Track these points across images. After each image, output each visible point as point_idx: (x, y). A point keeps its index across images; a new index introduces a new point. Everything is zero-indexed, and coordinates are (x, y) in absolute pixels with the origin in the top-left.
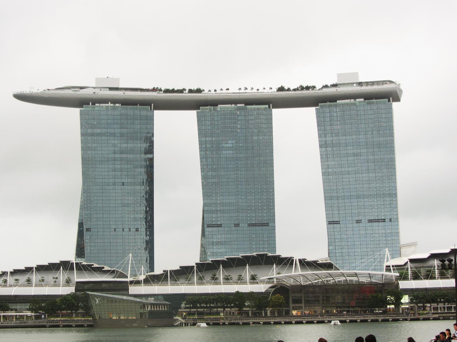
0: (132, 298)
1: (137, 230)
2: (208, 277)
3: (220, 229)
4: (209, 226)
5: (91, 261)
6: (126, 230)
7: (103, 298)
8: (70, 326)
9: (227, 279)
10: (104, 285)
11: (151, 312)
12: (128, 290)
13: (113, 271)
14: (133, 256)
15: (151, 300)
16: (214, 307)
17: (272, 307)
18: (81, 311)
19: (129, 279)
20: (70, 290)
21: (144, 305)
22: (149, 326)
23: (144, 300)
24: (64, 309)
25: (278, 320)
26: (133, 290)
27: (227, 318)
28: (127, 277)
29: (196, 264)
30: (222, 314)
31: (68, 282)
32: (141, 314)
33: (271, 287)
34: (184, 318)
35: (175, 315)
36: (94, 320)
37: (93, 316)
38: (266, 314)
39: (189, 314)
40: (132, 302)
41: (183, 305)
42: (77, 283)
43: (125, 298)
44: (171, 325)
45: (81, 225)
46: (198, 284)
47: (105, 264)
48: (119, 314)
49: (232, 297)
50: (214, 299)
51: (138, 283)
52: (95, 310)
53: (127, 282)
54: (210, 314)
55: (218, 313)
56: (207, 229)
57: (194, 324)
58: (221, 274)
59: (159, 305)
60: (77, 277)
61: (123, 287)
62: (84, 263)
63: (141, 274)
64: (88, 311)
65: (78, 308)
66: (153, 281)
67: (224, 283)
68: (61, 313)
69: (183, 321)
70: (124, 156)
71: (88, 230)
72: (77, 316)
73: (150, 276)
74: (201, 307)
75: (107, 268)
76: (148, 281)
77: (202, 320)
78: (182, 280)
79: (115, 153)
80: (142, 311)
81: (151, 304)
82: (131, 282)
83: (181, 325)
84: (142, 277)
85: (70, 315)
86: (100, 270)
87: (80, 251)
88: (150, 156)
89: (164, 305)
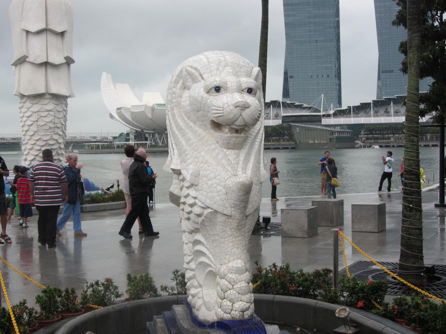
0: (324, 128)
1: (328, 76)
2: (382, 111)
3: (392, 74)
4: (383, 72)
5: (294, 100)
6: (320, 76)
7: (302, 127)
8: (279, 148)
9: (397, 112)
10: (303, 118)
11: (337, 138)
12: (321, 121)
13: (310, 108)
14: (324, 96)
15: (338, 129)
16: (386, 134)
17: (432, 133)
18: (286, 137)
19: (322, 113)
20: (278, 122)
21: (332, 133)
22: (336, 148)
23: (332, 129)
24: (274, 136)
25: (435, 143)
26: (325, 121)
27: (396, 142)
28: (320, 112)
29: (373, 101)
30: (392, 139)
31: (276, 116)
32: (330, 139)
33: (431, 118)
34: (364, 142)
35: (356, 140)
36: (296, 143)
37: (295, 141)
38: (426, 139)
39: (368, 139)
40: (323, 130)
41: (362, 133)
42: (283, 117)
43: (319, 127)
44: (353, 147)
45: (286, 73)
46: (374, 116)
47: (304, 103)
48: (314, 139)
49: (400, 126)
50: (386, 128)
51: (329, 116)
52: (296, 137)
53: (320, 115)
54: (383, 139)
55: (389, 138)
56: (382, 74)
57: (370, 147)
58: (392, 108)
59: (344, 132)
60: (283, 113)
61: (317, 119)
62: (288, 102)
63: (331, 109)
64: (291, 137)
65: (284, 135)
66: (340, 114)
67: (394, 116)
68: (272, 139)
69: (362, 144)
70: (317, 20)
71: (291, 77)
72: (284, 141)
73: (338, 111)
74: (376, 134)
75: (305, 105)
76: (335, 115)
77: (376, 143)
78: (362, 114)
79: (310, 18)
80: (331, 137)
81: (338, 132)
82: (324, 116)
83: (360, 147)
84: (332, 112)
85: (278, 140)
86: (300, 107)
87: (286, 93)
88: (337, 19)
89: (348, 132)
